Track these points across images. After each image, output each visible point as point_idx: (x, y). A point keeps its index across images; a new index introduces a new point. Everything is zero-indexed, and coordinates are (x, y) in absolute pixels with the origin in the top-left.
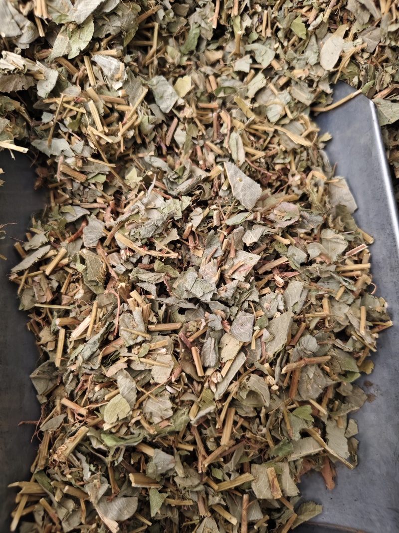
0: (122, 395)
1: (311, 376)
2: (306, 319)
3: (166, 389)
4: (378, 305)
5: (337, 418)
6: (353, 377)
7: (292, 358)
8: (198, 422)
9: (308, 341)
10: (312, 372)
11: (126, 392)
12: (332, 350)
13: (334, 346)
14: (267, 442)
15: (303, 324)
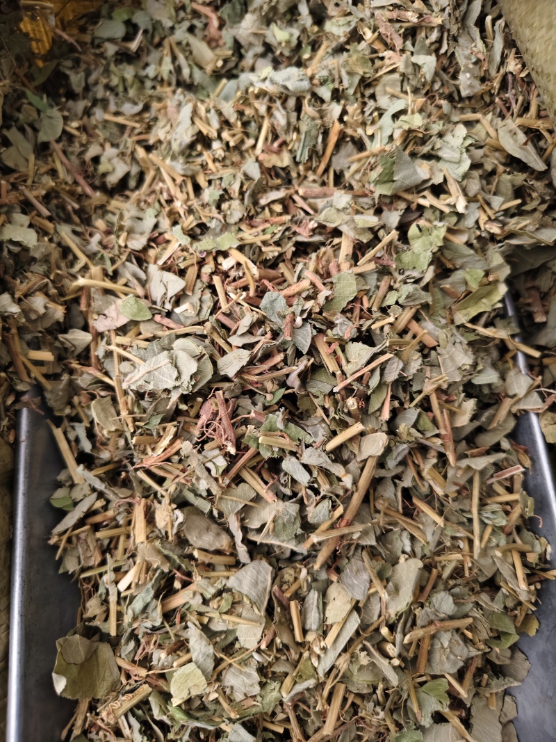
0: (196, 663)
1: (446, 644)
2: (438, 564)
3: (252, 656)
4: (538, 548)
5: (488, 695)
6: (508, 640)
7: (419, 622)
8: (292, 699)
9: (442, 600)
10: (445, 639)
11: (201, 660)
12: (475, 609)
13: (477, 604)
14: (386, 725)
15: (434, 571)
